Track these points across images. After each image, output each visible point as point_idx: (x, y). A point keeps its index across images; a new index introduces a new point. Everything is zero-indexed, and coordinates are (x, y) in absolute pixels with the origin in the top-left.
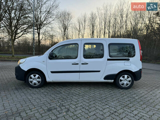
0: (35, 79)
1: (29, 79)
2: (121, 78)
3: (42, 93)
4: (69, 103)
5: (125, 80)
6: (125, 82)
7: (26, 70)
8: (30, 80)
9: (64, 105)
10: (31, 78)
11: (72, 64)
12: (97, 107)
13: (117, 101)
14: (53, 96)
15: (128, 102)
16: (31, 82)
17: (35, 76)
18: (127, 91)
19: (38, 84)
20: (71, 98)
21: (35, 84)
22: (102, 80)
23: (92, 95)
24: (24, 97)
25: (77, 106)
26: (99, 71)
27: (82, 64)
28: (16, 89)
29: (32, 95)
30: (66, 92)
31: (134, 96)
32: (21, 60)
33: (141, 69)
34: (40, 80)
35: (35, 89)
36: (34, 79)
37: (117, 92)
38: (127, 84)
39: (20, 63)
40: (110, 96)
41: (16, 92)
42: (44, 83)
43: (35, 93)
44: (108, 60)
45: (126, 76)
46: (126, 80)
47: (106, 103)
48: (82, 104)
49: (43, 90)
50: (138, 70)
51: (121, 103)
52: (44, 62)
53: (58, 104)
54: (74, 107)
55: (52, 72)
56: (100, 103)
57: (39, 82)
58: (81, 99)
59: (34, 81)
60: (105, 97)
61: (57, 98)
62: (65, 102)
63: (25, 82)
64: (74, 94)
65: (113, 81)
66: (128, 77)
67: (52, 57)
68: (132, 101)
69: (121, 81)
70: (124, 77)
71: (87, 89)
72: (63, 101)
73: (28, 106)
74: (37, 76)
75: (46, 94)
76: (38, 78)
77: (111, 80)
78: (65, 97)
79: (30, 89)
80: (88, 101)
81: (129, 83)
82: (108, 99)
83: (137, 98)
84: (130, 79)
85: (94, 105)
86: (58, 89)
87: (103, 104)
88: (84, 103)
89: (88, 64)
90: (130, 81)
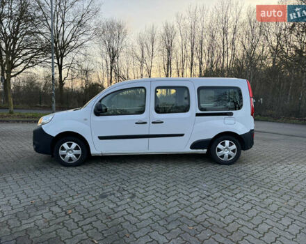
0: (70, 151)
2: (219, 146)
3: (86, 173)
4: (134, 186)
5: (226, 150)
6: (226, 153)
7: (54, 136)
8: (61, 152)
9: (126, 189)
10: (63, 149)
11: (136, 123)
12: (180, 190)
13: (213, 182)
14: (105, 177)
15: (230, 183)
16: (64, 156)
17: (70, 145)
18: (229, 167)
19: (75, 159)
20: (137, 179)
21: (70, 159)
22: (188, 150)
23: (170, 174)
24: (56, 180)
25: (146, 189)
26: (182, 135)
27: (153, 123)
28: (38, 169)
29: (69, 177)
30: (126, 171)
31: (240, 174)
32: (44, 117)
33: (252, 131)
34: (79, 152)
35: (71, 169)
36: (68, 150)
37: (212, 169)
38: (230, 156)
39: (43, 124)
40: (200, 174)
41: (38, 173)
42: (87, 158)
43: (72, 173)
44: (198, 115)
45: (227, 142)
46: (227, 148)
47: (194, 185)
48: (154, 187)
49: (85, 170)
50: (247, 131)
51: (218, 184)
52: (86, 120)
53: (117, 188)
54: (142, 191)
55: (101, 138)
56: (184, 184)
57: (77, 156)
58: (152, 180)
59: (70, 155)
60: (192, 177)
61: (113, 179)
62: (127, 184)
63: (53, 156)
64: (141, 174)
65: (206, 150)
66: (231, 145)
67: (99, 111)
68: (236, 181)
69: (219, 150)
70: (223, 144)
71: (161, 166)
72: (122, 184)
73: (66, 192)
74: (74, 145)
75: (91, 174)
76: (77, 148)
77: (203, 149)
78: (126, 178)
79: (62, 168)
80: (163, 183)
81: (234, 155)
82: (197, 179)
83: (245, 176)
84: (234, 147)
85: (175, 188)
86: (112, 167)
87: (189, 187)
88: (158, 185)
89: (162, 122)
90: (233, 151)
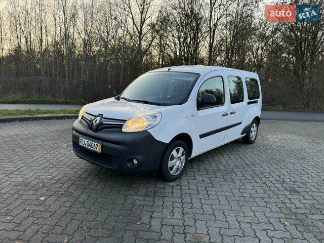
1: (169, 162)
7: (168, 142)
8: (171, 163)
11: (223, 115)
16: (171, 168)
21: (178, 169)
26: (240, 123)
27: (231, 114)
45: (255, 125)
52: (193, 116)
74: (181, 150)
77: (245, 133)
89: (234, 113)
